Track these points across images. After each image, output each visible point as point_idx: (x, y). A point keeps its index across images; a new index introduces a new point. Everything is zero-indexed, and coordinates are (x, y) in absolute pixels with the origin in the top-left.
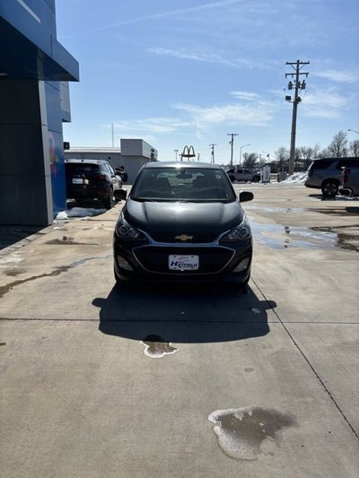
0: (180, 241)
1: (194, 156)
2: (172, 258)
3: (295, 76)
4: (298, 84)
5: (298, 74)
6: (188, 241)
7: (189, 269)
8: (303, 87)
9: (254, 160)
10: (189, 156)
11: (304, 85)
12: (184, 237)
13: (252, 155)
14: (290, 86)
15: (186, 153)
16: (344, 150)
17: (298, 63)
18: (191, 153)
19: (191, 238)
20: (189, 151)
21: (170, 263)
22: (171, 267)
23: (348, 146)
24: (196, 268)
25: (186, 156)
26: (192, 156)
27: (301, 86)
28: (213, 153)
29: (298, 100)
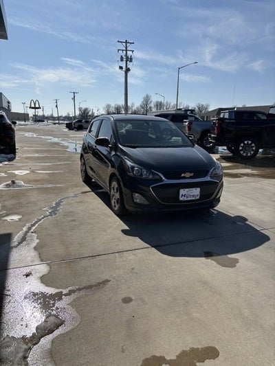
0: (184, 178)
1: (39, 108)
2: (182, 192)
3: (125, 52)
4: (127, 58)
5: (126, 50)
6: (191, 177)
7: (193, 198)
8: (131, 61)
9: (88, 113)
10: (35, 108)
11: (131, 59)
12: (188, 175)
13: (86, 109)
14: (122, 60)
15: (33, 106)
16: (150, 107)
17: (126, 42)
18: (37, 106)
19: (192, 174)
20: (35, 104)
21: (181, 195)
22: (181, 199)
23: (152, 105)
24: (198, 198)
25: (32, 108)
26: (38, 108)
27: (129, 59)
28: (57, 106)
29: (128, 70)
